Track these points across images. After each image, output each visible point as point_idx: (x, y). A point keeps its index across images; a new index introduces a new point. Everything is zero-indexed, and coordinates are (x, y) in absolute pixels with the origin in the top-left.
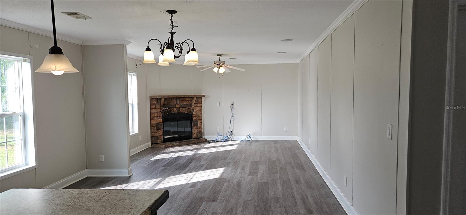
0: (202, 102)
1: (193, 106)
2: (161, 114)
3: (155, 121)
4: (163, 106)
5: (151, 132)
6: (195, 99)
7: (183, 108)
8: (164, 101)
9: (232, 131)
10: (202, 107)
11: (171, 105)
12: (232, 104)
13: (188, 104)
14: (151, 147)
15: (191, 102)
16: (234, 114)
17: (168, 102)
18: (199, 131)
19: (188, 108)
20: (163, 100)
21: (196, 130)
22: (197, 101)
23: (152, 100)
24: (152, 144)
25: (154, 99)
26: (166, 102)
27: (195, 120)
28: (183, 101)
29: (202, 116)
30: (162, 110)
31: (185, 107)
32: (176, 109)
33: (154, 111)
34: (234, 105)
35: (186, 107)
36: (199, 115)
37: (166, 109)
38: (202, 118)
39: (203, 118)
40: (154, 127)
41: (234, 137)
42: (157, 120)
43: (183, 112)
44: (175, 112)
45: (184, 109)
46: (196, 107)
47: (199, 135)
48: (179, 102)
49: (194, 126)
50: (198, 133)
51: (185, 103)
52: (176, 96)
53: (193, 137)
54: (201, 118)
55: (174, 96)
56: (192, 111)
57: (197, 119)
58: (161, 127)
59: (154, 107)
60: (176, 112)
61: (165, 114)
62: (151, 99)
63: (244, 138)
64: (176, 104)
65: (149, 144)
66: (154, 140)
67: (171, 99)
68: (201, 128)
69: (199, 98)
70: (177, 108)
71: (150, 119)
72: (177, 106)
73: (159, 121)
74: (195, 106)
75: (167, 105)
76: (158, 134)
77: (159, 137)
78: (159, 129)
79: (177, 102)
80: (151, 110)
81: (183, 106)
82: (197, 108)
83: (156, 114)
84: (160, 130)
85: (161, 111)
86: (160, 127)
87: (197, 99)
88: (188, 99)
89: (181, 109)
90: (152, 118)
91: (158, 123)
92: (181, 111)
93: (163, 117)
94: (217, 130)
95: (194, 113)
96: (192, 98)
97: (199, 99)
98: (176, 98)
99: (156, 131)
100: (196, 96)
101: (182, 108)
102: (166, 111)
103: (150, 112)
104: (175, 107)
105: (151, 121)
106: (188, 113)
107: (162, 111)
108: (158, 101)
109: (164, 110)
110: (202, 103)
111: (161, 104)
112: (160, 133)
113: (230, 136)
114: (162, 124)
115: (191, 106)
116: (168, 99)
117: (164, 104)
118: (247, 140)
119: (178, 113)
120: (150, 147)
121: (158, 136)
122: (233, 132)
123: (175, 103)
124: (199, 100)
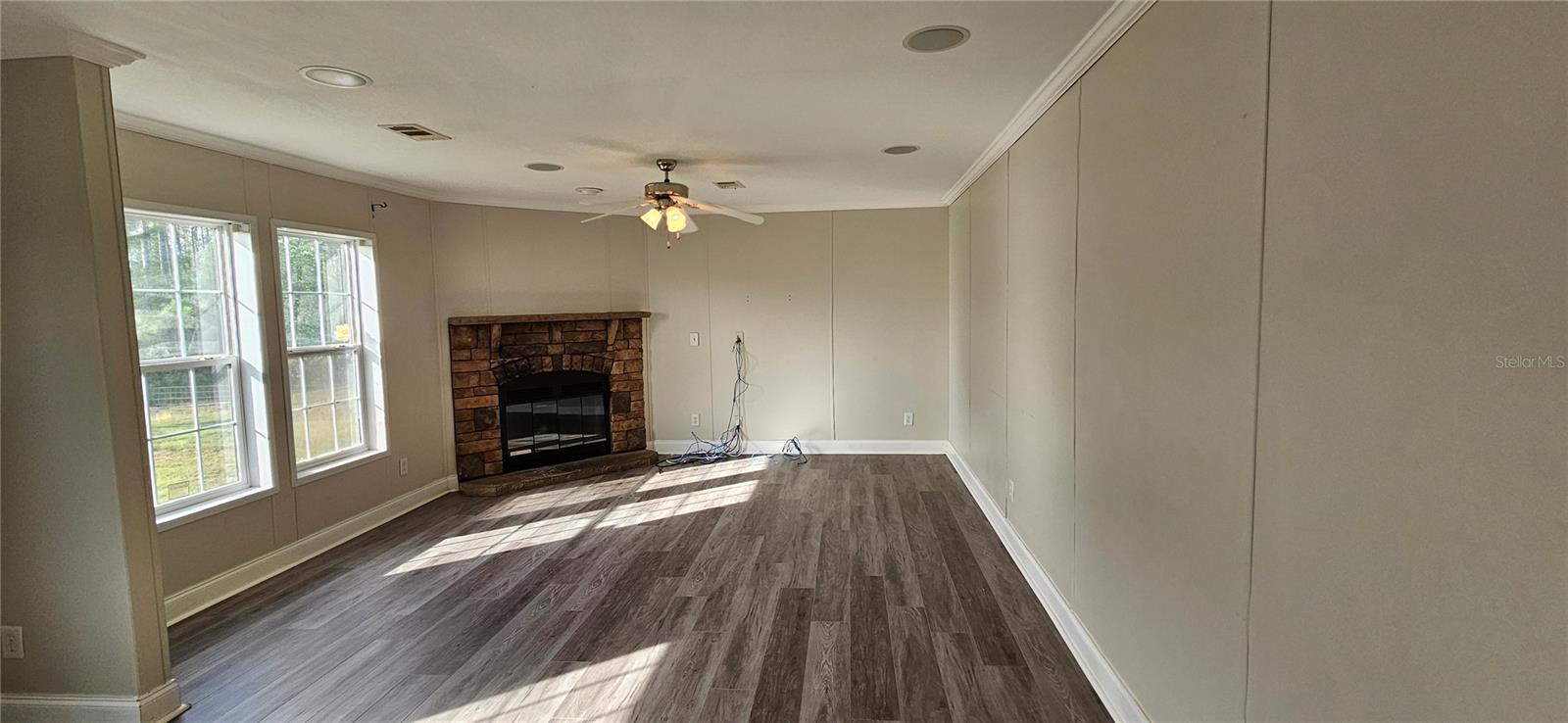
0: (644, 333)
1: (610, 348)
2: (493, 377)
3: (473, 402)
4: (500, 350)
5: (457, 441)
6: (614, 327)
7: (574, 357)
8: (502, 335)
9: (738, 427)
10: (641, 350)
11: (530, 347)
12: (739, 341)
13: (593, 342)
14: (457, 490)
15: (603, 337)
16: (746, 373)
17: (518, 336)
18: (634, 427)
19: (594, 357)
20: (496, 331)
21: (624, 425)
22: (625, 333)
23: (455, 332)
24: (461, 480)
25: (465, 329)
26: (511, 339)
27: (618, 392)
28: (576, 331)
29: (645, 378)
30: (496, 364)
31: (581, 350)
32: (548, 360)
33: (465, 367)
34: (746, 342)
35: (583, 354)
36: (634, 376)
37: (510, 363)
38: (642, 385)
39: (645, 385)
40: (468, 423)
41: (747, 444)
42: (475, 398)
43: (575, 368)
44: (545, 370)
45: (577, 358)
46: (620, 350)
47: (635, 441)
48: (558, 336)
49: (614, 413)
50: (630, 435)
51: (581, 338)
52: (546, 316)
53: (615, 447)
54: (639, 386)
55: (539, 316)
56: (607, 364)
57: (628, 389)
58: (493, 423)
59: (466, 354)
60: (551, 370)
61: (510, 377)
62: (454, 327)
63: (778, 447)
64: (550, 343)
65: (452, 481)
66: (469, 467)
67: (528, 328)
68: (640, 416)
69: (631, 324)
70: (551, 356)
71: (451, 397)
72: (553, 350)
73: (487, 401)
74: (619, 348)
75: (516, 347)
76: (482, 446)
77: (486, 455)
78: (487, 427)
79: (551, 338)
80: (454, 367)
81: (576, 348)
82: (626, 355)
83: (474, 381)
84: (489, 433)
85: (491, 369)
86: (490, 422)
87: (625, 326)
88: (592, 327)
89: (566, 358)
90: (457, 394)
91: (483, 410)
92: (567, 366)
93: (498, 386)
94: (693, 424)
95: (614, 371)
96: (605, 321)
97: (630, 326)
98: (547, 324)
99: (476, 437)
100: (618, 317)
101: (571, 355)
102: (513, 366)
103: (452, 373)
104: (547, 355)
105: (457, 404)
106: (592, 372)
107: (496, 368)
108: (481, 334)
109: (502, 365)
110: (644, 339)
111: (490, 344)
112: (492, 441)
113: (734, 442)
114: (498, 412)
115: (604, 349)
116: (516, 330)
117: (501, 346)
118: (789, 453)
119: (558, 373)
120: (452, 491)
121: (482, 452)
122: (743, 429)
123: (546, 339)
124: (633, 328)
